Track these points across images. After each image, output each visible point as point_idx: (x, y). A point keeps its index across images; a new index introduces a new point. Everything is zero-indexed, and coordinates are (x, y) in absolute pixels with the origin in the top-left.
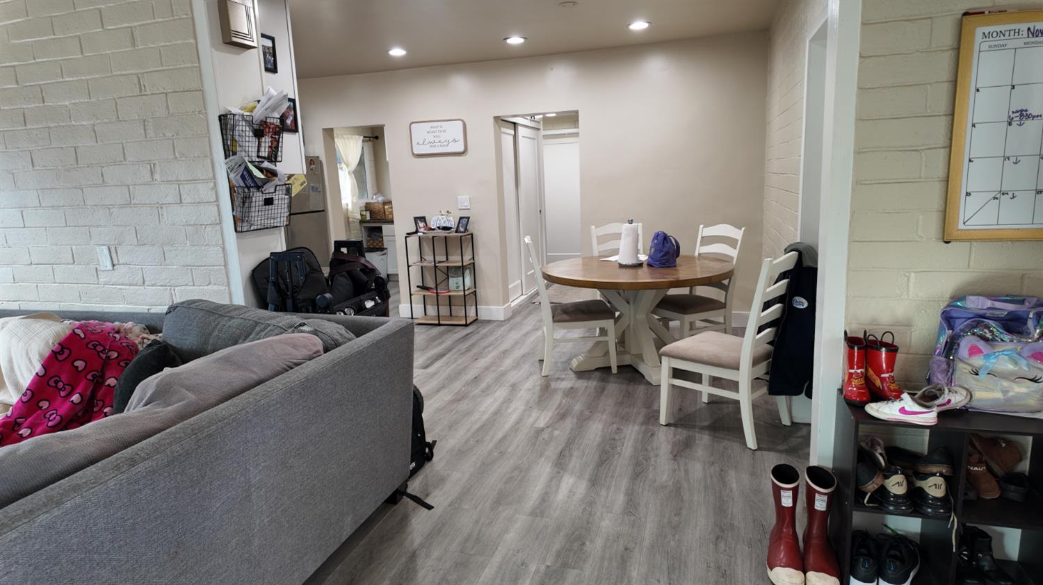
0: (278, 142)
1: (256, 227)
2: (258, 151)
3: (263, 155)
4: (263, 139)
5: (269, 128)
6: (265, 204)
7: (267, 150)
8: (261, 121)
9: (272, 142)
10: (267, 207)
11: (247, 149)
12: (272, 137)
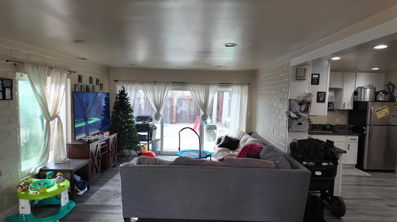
0: (309, 107)
1: (294, 131)
2: (300, 109)
3: (302, 110)
4: (302, 106)
5: (305, 103)
6: (298, 125)
7: (304, 109)
8: (302, 101)
9: (306, 106)
10: (299, 125)
11: (295, 108)
12: (306, 105)
